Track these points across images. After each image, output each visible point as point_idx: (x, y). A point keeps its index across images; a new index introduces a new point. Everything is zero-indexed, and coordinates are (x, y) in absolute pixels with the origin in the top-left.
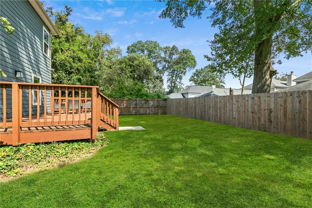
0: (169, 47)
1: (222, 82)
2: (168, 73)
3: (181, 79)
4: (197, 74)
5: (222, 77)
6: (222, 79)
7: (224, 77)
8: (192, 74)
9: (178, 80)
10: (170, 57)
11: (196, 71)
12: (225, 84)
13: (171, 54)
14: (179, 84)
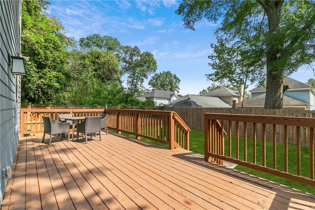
0: (130, 47)
1: (177, 87)
2: (129, 75)
3: (142, 82)
4: (157, 77)
5: (177, 83)
6: (177, 84)
7: (179, 83)
8: (151, 78)
9: (139, 83)
10: (131, 58)
11: (154, 75)
12: (179, 89)
13: (132, 55)
14: (140, 87)
